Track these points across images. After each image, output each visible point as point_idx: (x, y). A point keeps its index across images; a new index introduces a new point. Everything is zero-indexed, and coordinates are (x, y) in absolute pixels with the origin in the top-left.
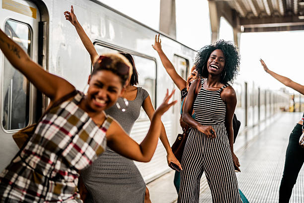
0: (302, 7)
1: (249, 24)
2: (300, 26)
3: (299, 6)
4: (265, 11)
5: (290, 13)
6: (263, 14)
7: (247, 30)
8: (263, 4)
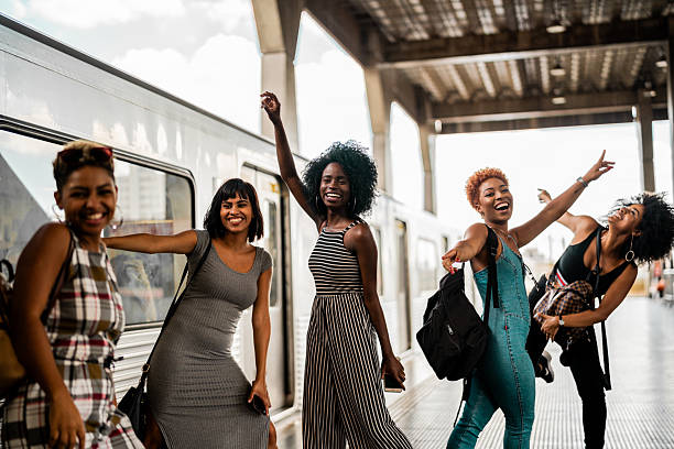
0: (558, 80)
1: (452, 115)
2: (557, 118)
3: (552, 78)
4: (483, 89)
5: (535, 92)
6: (481, 95)
7: (448, 129)
8: (479, 73)
